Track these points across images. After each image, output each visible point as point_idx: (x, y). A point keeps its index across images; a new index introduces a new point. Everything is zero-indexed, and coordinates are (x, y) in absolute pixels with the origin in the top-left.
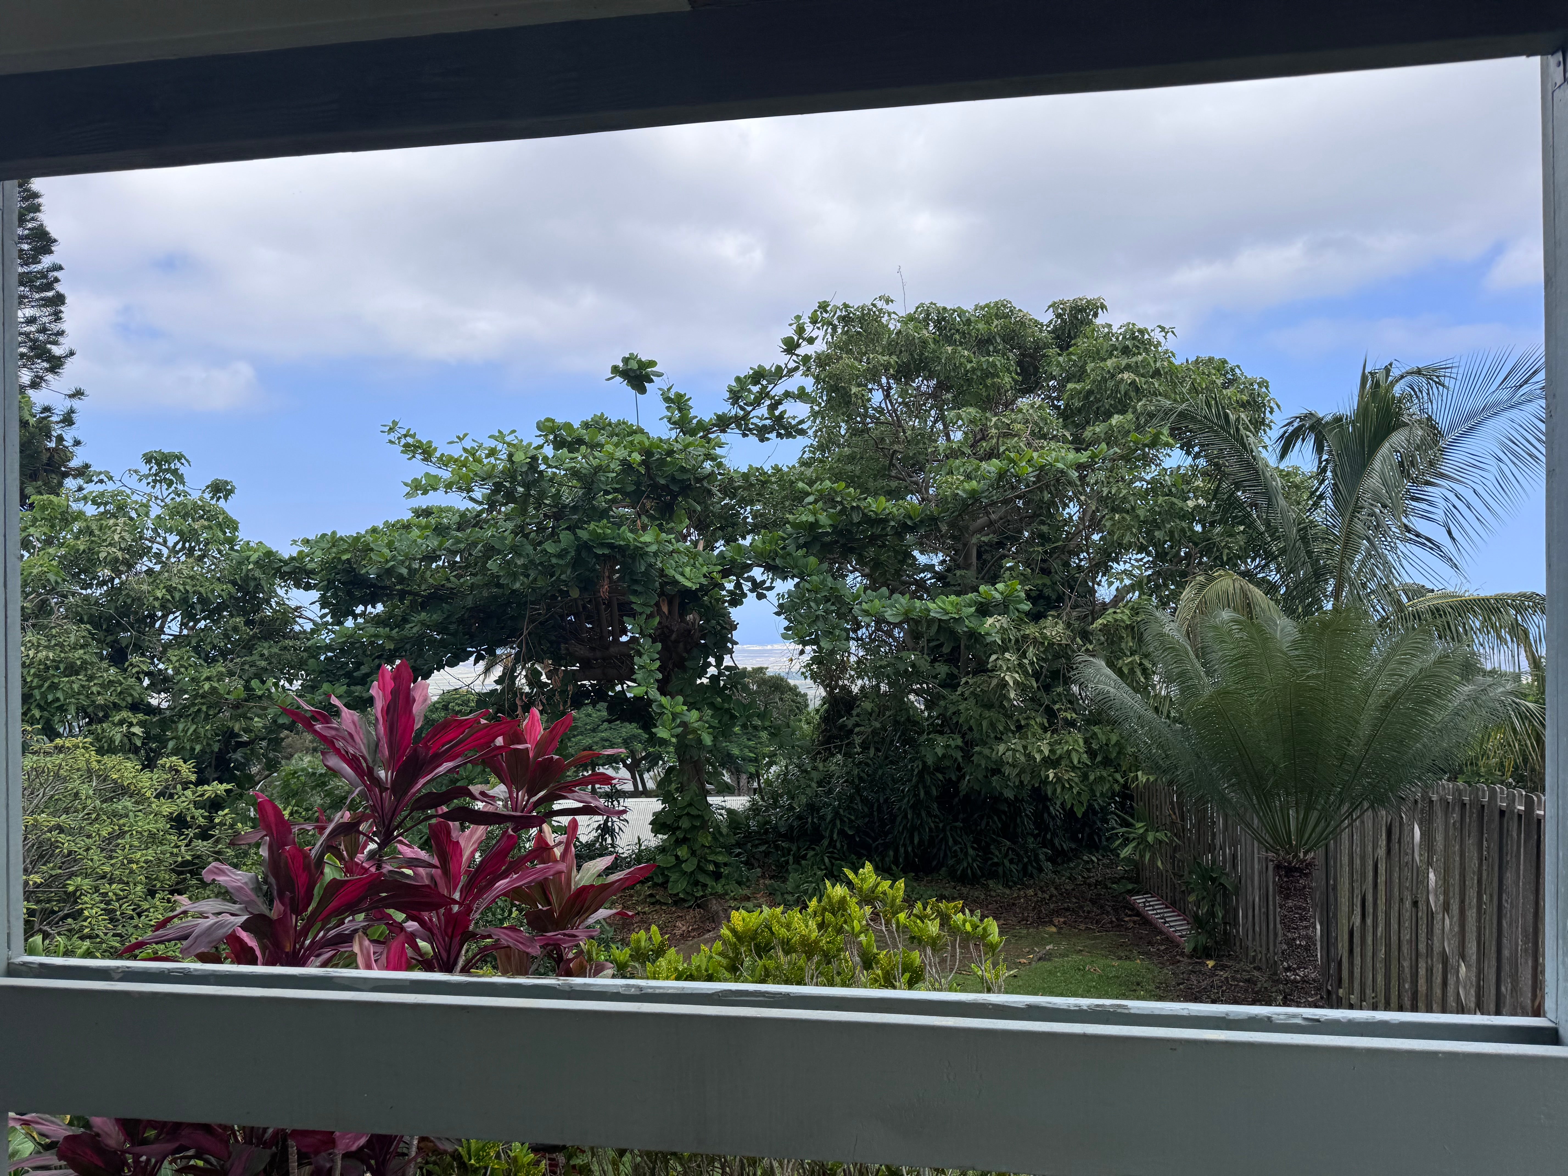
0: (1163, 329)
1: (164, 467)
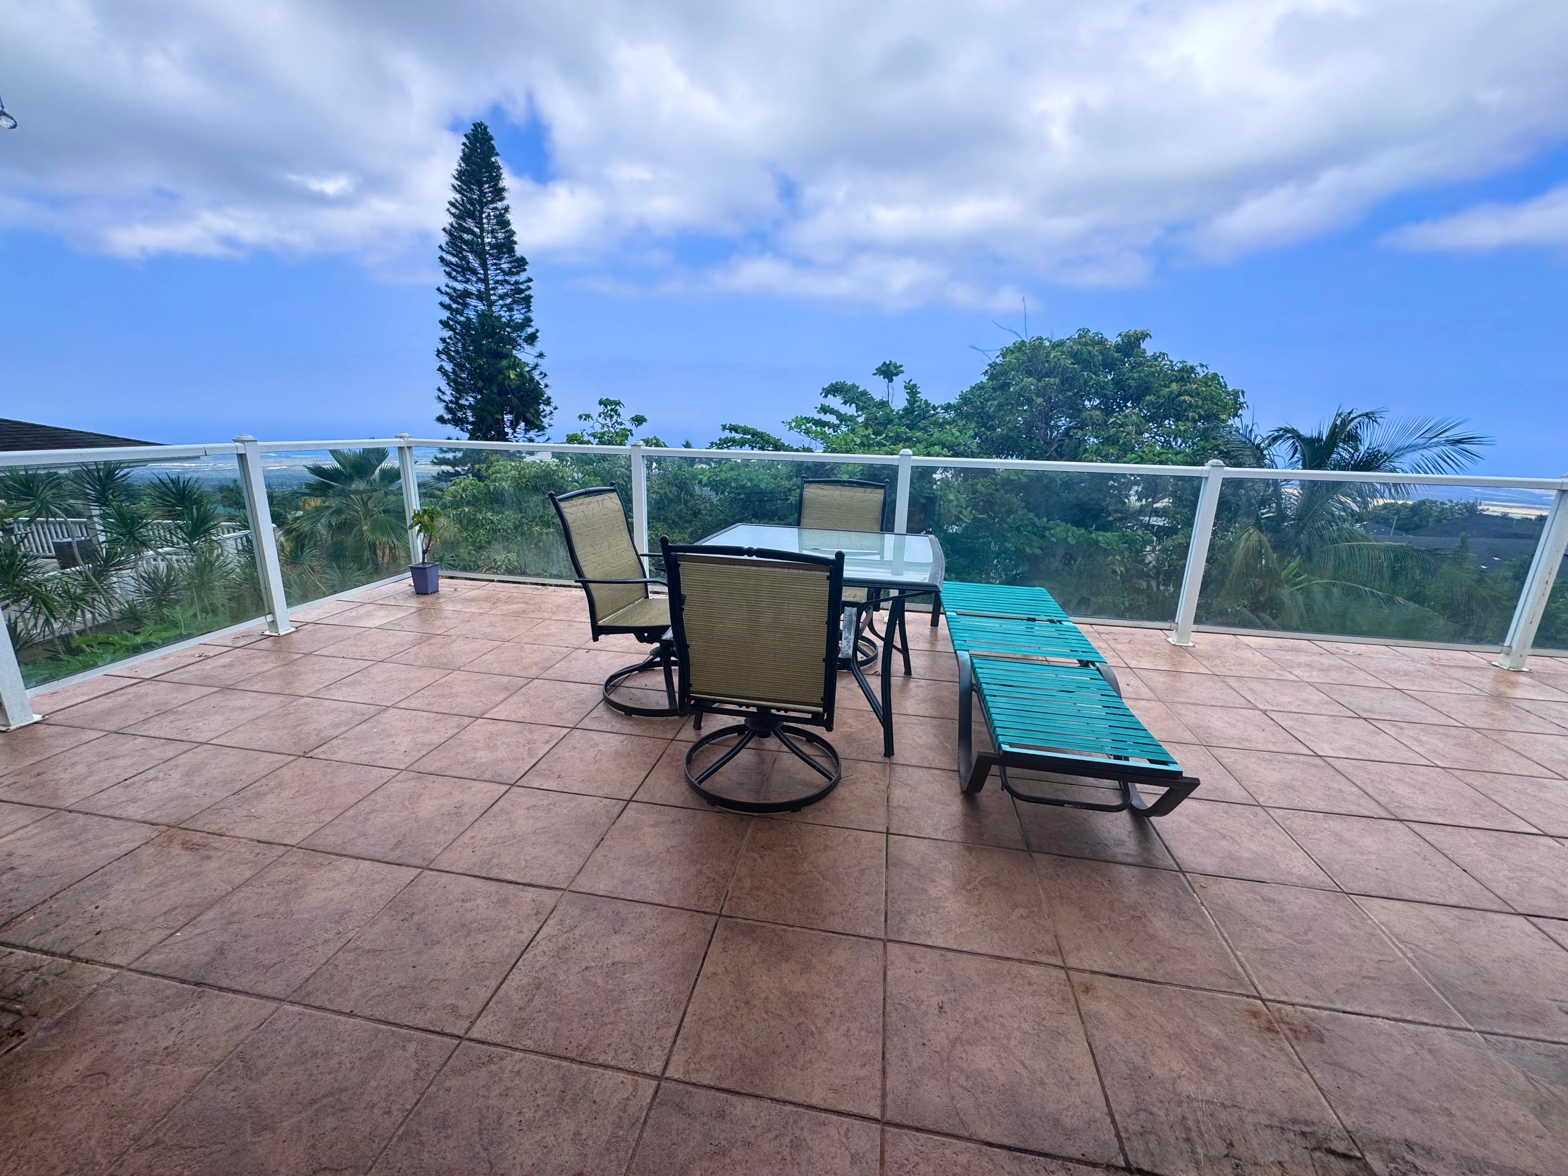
0: (1202, 366)
1: (609, 408)
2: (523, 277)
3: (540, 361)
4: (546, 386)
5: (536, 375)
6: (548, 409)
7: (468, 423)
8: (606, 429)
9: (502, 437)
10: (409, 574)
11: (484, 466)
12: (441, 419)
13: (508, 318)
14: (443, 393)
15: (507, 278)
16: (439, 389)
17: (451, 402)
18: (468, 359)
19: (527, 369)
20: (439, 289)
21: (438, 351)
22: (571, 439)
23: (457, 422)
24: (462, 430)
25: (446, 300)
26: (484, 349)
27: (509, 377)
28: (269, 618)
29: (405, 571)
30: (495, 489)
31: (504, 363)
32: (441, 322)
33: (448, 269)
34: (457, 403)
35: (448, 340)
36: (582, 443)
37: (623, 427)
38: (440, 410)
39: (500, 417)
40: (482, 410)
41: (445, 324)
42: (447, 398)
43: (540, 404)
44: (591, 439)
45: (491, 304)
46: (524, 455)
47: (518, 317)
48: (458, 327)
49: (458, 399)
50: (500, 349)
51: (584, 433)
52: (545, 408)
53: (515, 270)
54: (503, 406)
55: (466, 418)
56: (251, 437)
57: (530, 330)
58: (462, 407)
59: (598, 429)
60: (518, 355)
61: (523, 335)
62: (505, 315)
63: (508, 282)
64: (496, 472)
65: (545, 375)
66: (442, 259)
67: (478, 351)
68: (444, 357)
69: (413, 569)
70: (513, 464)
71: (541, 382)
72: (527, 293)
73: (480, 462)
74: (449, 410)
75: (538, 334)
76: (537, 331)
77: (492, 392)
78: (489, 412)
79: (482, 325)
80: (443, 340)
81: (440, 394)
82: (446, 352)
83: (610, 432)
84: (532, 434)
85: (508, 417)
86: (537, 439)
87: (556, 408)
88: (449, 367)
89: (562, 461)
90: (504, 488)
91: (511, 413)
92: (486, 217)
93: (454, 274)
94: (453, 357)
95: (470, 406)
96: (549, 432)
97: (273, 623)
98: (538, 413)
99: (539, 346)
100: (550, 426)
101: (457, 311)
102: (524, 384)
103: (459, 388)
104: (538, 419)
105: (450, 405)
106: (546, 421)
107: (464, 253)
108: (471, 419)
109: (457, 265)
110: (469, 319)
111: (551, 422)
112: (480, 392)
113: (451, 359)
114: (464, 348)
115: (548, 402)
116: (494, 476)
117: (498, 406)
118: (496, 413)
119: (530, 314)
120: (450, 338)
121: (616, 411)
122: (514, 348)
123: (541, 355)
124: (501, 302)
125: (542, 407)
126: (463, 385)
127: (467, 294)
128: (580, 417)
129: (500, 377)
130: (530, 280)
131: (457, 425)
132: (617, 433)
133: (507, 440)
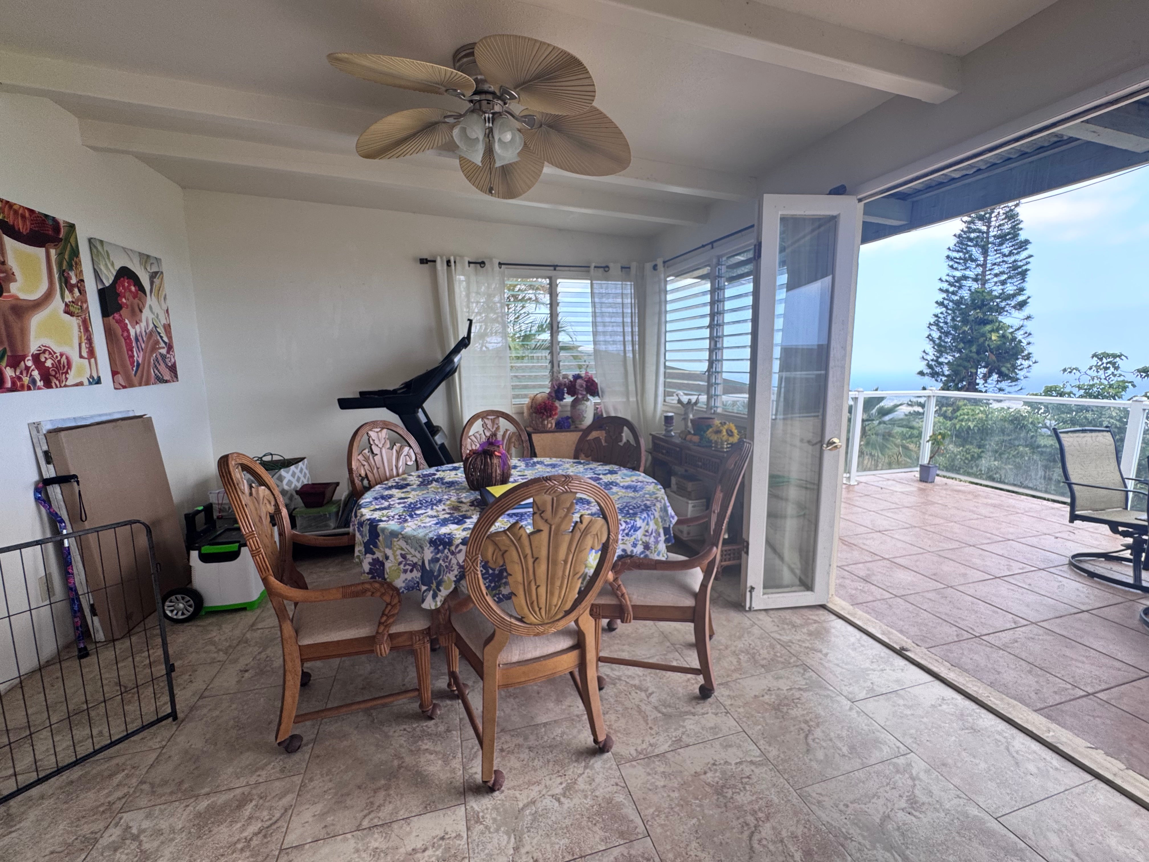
1: (1104, 360)
2: (1024, 254)
3: (1026, 322)
4: (1029, 344)
5: (1019, 335)
6: (1026, 363)
7: (944, 375)
8: (1096, 381)
9: (972, 387)
10: (918, 469)
11: (950, 409)
12: (921, 373)
13: (1001, 291)
14: (927, 354)
15: (1005, 259)
16: (924, 352)
17: (932, 360)
18: (955, 327)
19: (1011, 330)
20: (940, 279)
21: (930, 324)
22: (1049, 391)
23: (934, 375)
24: (937, 380)
25: (945, 286)
26: (971, 318)
27: (991, 339)
28: (848, 475)
29: (916, 466)
30: (960, 427)
31: (988, 327)
32: (937, 302)
33: (951, 263)
34: (937, 361)
35: (940, 315)
36: (1061, 395)
37: (1122, 378)
38: (922, 366)
39: (974, 371)
40: (959, 365)
41: (941, 304)
42: (929, 358)
43: (1018, 359)
44: (1075, 390)
45: (985, 282)
46: (991, 401)
47: (1010, 289)
48: (951, 304)
49: (938, 357)
50: (986, 317)
51: (1068, 384)
52: (1023, 362)
53: (1015, 251)
54: (979, 361)
55: (943, 371)
56: (861, 389)
57: (1021, 298)
58: (941, 364)
59: (1086, 381)
60: (1003, 321)
61: (1013, 303)
62: (997, 290)
63: (1006, 262)
64: (964, 414)
65: (1030, 334)
66: (948, 257)
67: (965, 322)
68: (934, 328)
69: (922, 466)
70: (982, 409)
71: (1023, 340)
72: (1024, 268)
73: (948, 405)
74: (929, 366)
75: (1029, 300)
76: (1029, 297)
77: (971, 351)
78: (965, 368)
79: (973, 300)
80: (936, 316)
81: (924, 355)
82: (936, 323)
83: (1101, 384)
84: (1004, 384)
85: (982, 371)
86: (1008, 389)
87: (1035, 362)
88: (936, 335)
89: (1033, 408)
90: (969, 427)
91: (985, 367)
92: (996, 216)
93: (956, 265)
94: (942, 328)
95: (948, 363)
96: (1022, 383)
97: (849, 478)
98: (1014, 367)
99: (1027, 311)
100: (1026, 377)
101: (953, 293)
102: (1005, 343)
103: (941, 348)
104: (1013, 371)
105: (931, 363)
106: (1021, 374)
107: (969, 248)
108: (947, 373)
109: (960, 258)
110: (962, 298)
111: (1028, 374)
112: (960, 351)
113: (940, 329)
114: (953, 319)
115: (1028, 357)
116: (962, 417)
117: (974, 362)
118: (971, 368)
119: (1024, 285)
120: (942, 313)
121: (1114, 364)
122: (1000, 313)
123: (1028, 318)
124: (995, 279)
125: (1019, 362)
126: (945, 347)
127: (965, 278)
128: (1065, 370)
129: (981, 340)
130: (1030, 256)
131: (933, 377)
132: (1111, 386)
133: (976, 391)
